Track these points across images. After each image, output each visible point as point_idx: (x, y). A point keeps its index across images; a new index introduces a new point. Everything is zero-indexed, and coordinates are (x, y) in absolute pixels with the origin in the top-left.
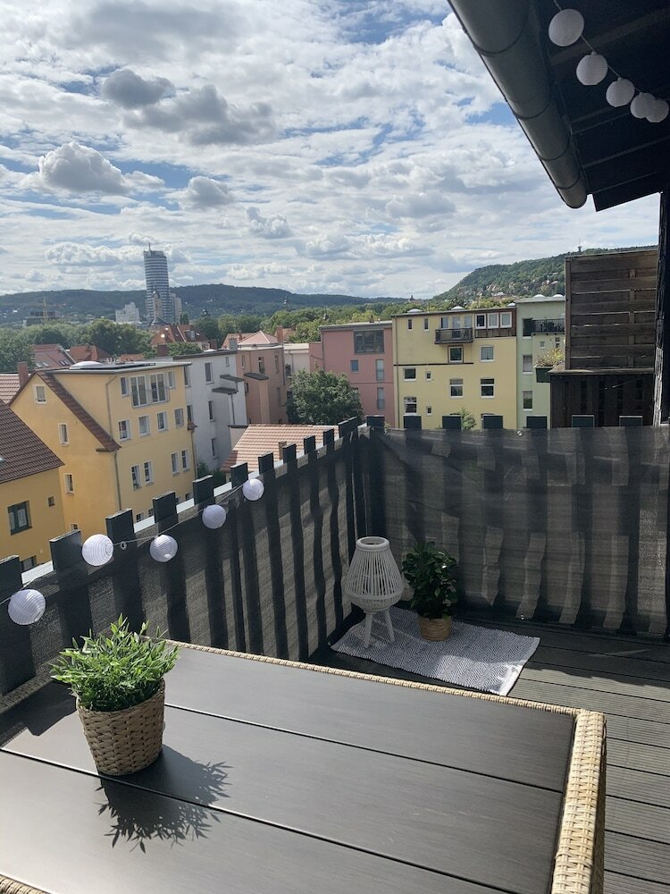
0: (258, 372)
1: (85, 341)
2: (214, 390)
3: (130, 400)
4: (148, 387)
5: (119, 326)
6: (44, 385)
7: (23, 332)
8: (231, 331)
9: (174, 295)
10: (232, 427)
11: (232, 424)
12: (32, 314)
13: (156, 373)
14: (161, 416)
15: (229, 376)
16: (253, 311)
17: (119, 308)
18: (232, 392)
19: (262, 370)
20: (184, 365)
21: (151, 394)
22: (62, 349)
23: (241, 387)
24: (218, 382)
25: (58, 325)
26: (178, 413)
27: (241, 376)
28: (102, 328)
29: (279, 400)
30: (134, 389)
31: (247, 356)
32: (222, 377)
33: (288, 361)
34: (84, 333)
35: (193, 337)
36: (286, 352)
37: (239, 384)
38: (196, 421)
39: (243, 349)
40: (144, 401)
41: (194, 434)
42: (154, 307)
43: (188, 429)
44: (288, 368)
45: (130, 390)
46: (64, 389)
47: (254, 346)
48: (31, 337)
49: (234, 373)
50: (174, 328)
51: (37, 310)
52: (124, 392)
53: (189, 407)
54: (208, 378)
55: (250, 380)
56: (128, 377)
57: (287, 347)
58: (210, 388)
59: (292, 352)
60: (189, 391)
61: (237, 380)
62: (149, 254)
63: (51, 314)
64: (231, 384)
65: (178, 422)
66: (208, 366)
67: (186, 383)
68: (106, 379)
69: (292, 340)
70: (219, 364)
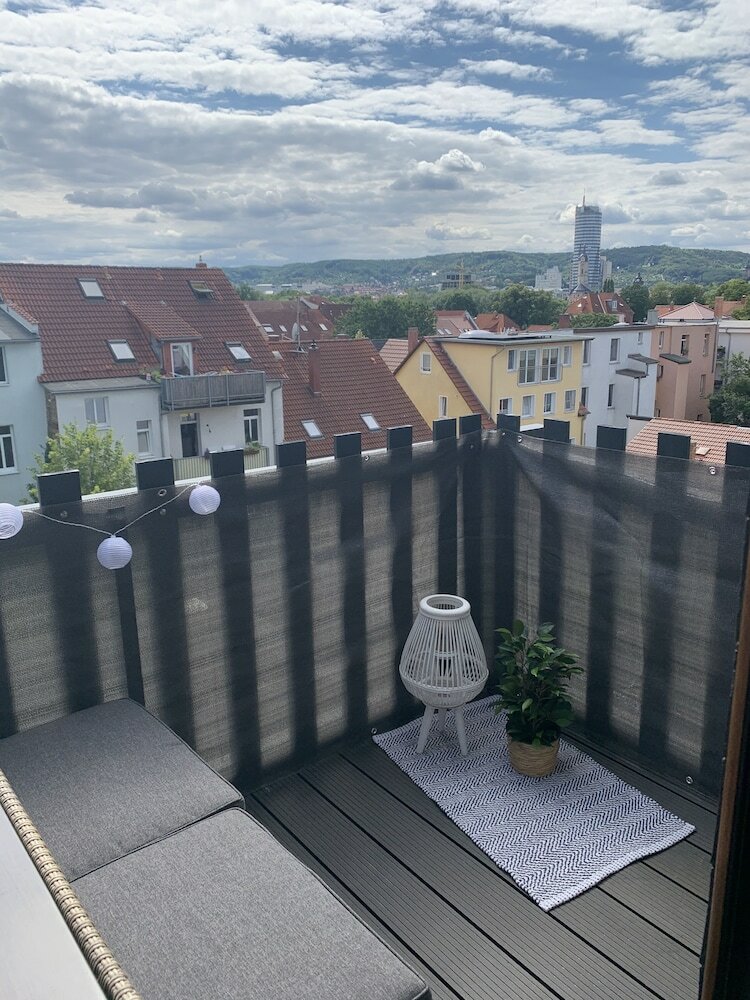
0: (679, 354)
1: (496, 308)
2: (618, 372)
3: (516, 376)
4: (539, 363)
5: (534, 294)
6: (431, 353)
7: (436, 296)
8: (663, 302)
9: (605, 258)
10: (632, 418)
11: (634, 414)
12: (448, 277)
13: (550, 347)
14: (549, 397)
15: (639, 355)
16: (699, 278)
17: (540, 272)
18: (640, 375)
19: (684, 351)
20: (587, 340)
21: (540, 371)
22: (468, 316)
23: (653, 370)
24: (624, 362)
25: (472, 290)
26: (569, 395)
27: (657, 357)
28: (515, 295)
29: (702, 390)
30: (522, 363)
31: (667, 332)
32: (630, 356)
33: (723, 342)
34: (497, 299)
35: (614, 307)
36: (720, 331)
37: (650, 366)
38: (590, 406)
39: (666, 324)
40: (531, 379)
41: (585, 422)
42: (579, 272)
43: (579, 415)
44: (722, 351)
45: (517, 365)
46: (449, 360)
47: (681, 320)
48: (444, 302)
49: (646, 353)
50: (594, 297)
51: (454, 273)
52: (510, 366)
53: (584, 390)
54: (613, 358)
55: (667, 364)
56: (518, 351)
57: (724, 324)
58: (613, 369)
59: (729, 331)
60: (586, 370)
61: (648, 361)
62: (582, 210)
63: (467, 277)
64: (640, 366)
65: (568, 406)
66: (615, 342)
67: (585, 361)
68: (493, 351)
69: (737, 316)
70: (629, 342)
